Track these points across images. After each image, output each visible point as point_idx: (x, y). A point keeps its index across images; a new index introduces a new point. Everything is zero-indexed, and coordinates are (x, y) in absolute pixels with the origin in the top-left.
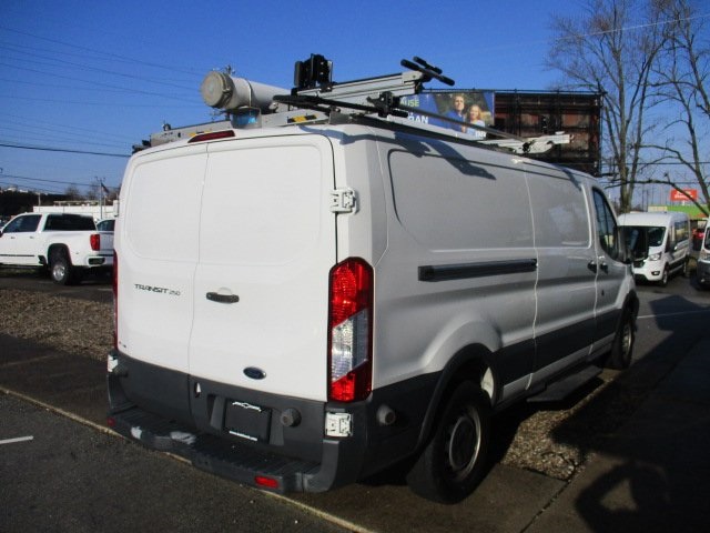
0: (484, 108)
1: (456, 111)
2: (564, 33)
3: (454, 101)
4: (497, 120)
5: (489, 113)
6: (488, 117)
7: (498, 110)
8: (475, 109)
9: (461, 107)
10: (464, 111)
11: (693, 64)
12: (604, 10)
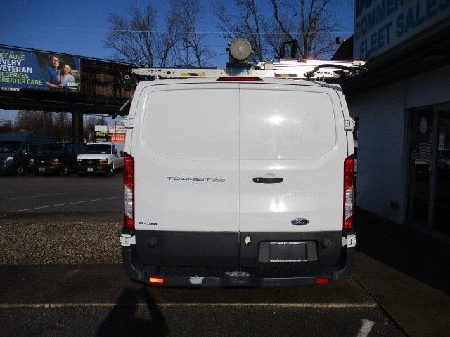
0: (73, 67)
1: (54, 67)
2: (118, 26)
3: (52, 60)
4: (82, 76)
5: (77, 71)
6: (76, 73)
7: (83, 70)
8: (67, 67)
9: (57, 64)
10: (59, 68)
11: (198, 57)
12: (141, 17)
